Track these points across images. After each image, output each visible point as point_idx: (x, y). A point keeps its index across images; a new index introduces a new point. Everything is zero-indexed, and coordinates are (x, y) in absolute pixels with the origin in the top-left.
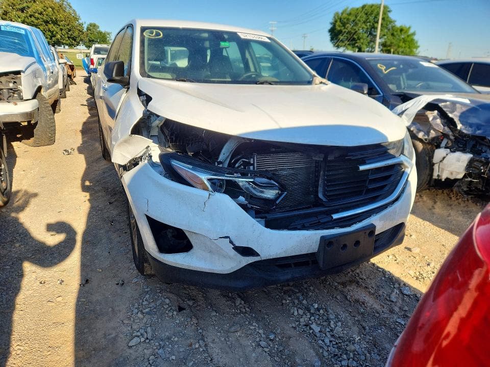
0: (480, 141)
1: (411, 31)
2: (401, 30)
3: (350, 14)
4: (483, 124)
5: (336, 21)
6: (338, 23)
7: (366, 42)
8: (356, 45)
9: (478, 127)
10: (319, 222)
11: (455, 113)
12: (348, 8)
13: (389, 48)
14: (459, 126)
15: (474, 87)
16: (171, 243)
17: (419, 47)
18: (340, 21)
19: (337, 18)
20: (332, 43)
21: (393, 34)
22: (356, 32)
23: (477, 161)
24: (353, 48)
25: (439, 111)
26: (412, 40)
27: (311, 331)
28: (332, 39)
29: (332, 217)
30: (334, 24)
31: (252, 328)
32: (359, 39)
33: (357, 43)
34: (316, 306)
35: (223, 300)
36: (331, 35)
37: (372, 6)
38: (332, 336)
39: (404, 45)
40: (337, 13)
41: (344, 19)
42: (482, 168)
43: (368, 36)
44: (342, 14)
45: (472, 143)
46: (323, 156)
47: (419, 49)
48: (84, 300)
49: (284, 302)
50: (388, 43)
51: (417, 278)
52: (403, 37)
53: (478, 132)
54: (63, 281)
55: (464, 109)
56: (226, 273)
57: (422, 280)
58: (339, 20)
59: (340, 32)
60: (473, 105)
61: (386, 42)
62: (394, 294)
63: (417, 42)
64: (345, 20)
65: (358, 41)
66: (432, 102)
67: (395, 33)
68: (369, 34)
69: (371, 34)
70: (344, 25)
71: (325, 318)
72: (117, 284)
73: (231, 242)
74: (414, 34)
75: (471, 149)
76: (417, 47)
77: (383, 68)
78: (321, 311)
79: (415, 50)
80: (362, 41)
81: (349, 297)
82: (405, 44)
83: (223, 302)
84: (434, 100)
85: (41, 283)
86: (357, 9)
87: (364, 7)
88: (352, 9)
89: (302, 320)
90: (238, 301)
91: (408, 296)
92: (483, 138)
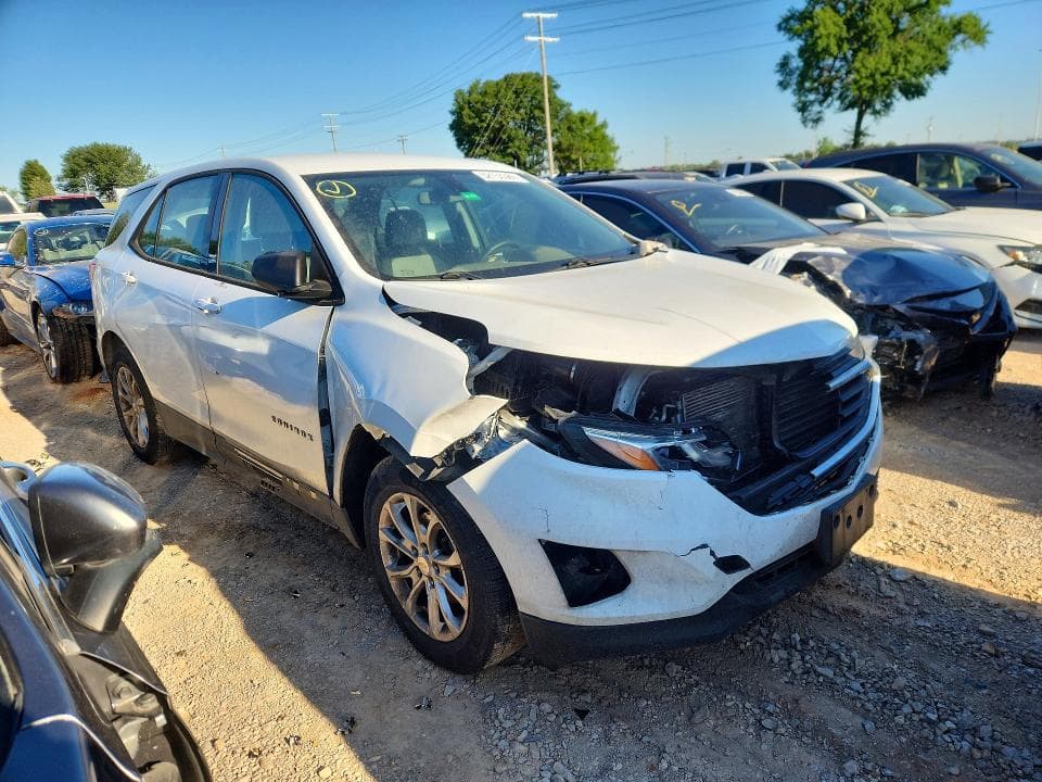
0: (881, 312)
1: (599, 121)
2: (582, 120)
3: (485, 94)
4: (877, 285)
5: (461, 108)
6: (466, 111)
7: (525, 146)
8: (509, 151)
9: (874, 291)
10: (800, 488)
11: (835, 273)
12: (478, 82)
13: (567, 154)
14: (848, 293)
15: (810, 220)
16: (578, 583)
17: (618, 148)
18: (470, 108)
19: (460, 100)
20: (463, 150)
21: (569, 129)
22: (503, 126)
23: (887, 344)
24: (504, 157)
25: (810, 273)
26: (604, 137)
27: (821, 679)
28: (460, 143)
29: (813, 476)
30: (458, 113)
31: (729, 704)
32: (511, 139)
33: (508, 147)
34: (797, 637)
35: (644, 675)
36: (455, 135)
37: (524, 77)
38: (858, 676)
39: (592, 147)
40: (459, 93)
41: (477, 103)
42: (895, 354)
43: (526, 134)
44: (470, 93)
45: (871, 317)
46: (775, 376)
47: (619, 153)
48: (378, 758)
49: (742, 646)
50: (564, 146)
51: (894, 552)
52: (587, 131)
53: (877, 300)
54: (299, 738)
55: (845, 265)
56: (700, 612)
57: (901, 552)
58: (466, 106)
59: (475, 129)
60: (854, 257)
61: (560, 143)
62: (883, 584)
63: (612, 140)
64: (479, 106)
65: (510, 144)
66: (796, 259)
67: (574, 126)
68: (528, 129)
69: (530, 129)
70: (478, 114)
71: (824, 651)
72: (419, 708)
73: (712, 553)
74: (604, 125)
75: (871, 328)
76: (615, 149)
77: (683, 207)
78: (812, 643)
79: (612, 154)
80: (517, 143)
81: (830, 609)
82: (594, 145)
83: (643, 679)
84: (796, 255)
85: (251, 754)
86: (497, 84)
87: (507, 79)
88: (487, 83)
89: (794, 666)
90: (674, 669)
91: (905, 582)
92: (885, 308)
